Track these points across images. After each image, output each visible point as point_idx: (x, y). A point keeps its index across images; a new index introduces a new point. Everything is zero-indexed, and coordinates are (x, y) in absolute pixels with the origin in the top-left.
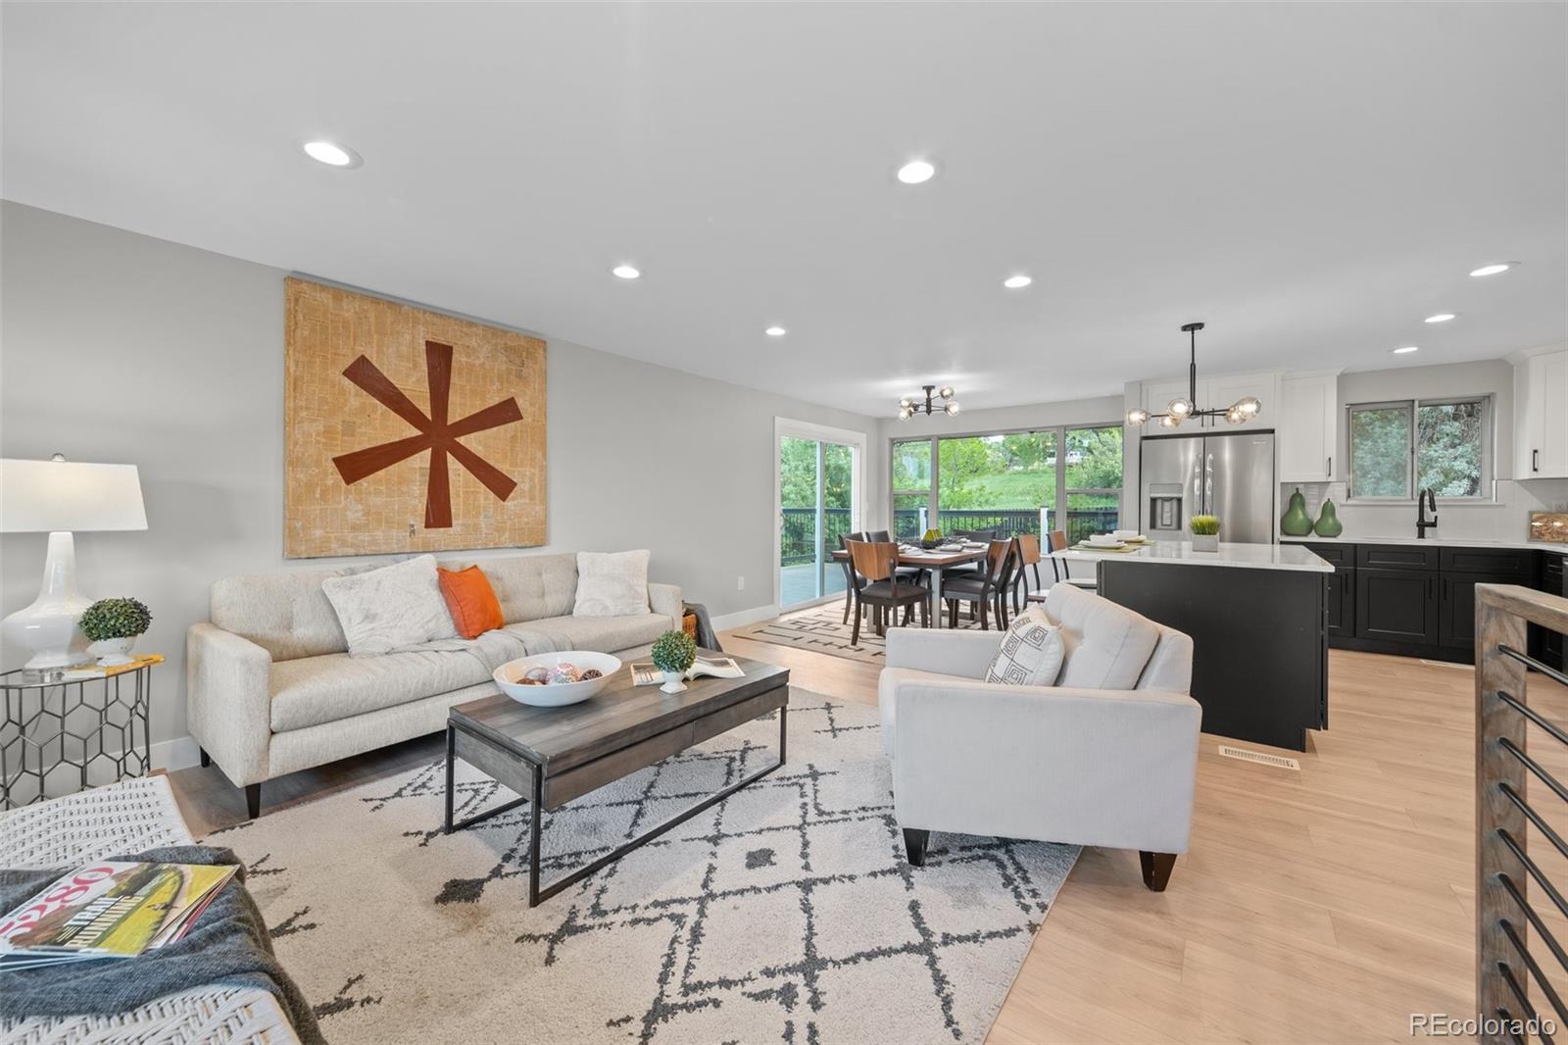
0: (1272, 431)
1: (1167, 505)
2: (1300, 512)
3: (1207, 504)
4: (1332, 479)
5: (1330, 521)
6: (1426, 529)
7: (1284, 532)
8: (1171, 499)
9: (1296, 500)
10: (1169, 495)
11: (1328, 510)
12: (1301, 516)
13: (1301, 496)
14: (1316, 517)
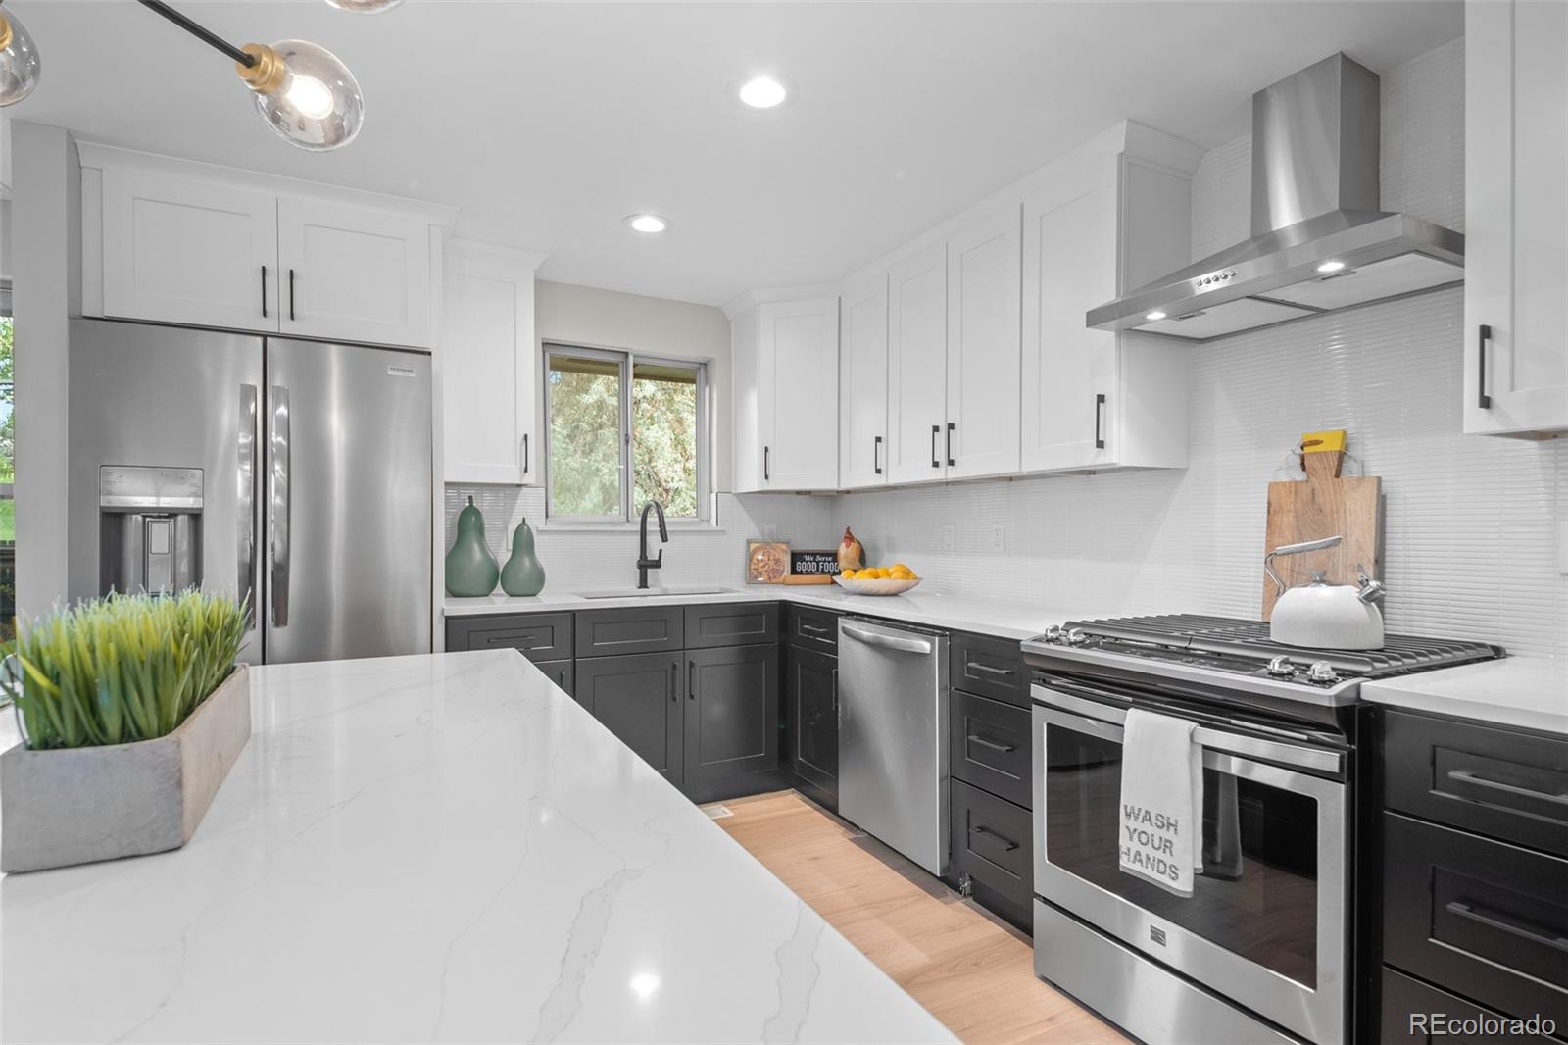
0: (430, 353)
1: (160, 533)
2: (476, 547)
3: (271, 528)
4: (529, 479)
5: (527, 562)
6: (649, 570)
7: (452, 593)
8: (172, 514)
9: (468, 523)
10: (166, 502)
11: (523, 541)
12: (478, 555)
13: (478, 513)
14: (503, 557)
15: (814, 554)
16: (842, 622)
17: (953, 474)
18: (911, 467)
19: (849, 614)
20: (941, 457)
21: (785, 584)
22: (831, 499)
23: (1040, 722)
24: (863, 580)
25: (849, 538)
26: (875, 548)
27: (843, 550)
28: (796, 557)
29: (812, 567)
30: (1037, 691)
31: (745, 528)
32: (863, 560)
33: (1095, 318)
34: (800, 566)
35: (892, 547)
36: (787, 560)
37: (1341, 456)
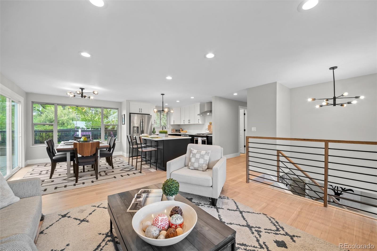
15: (178, 130)
16: (181, 135)
17: (190, 124)
18: (187, 123)
19: (182, 134)
20: (189, 122)
21: (175, 133)
22: (179, 125)
23: (195, 139)
24: (183, 132)
25: (181, 129)
26: (183, 130)
27: (181, 130)
28: (176, 130)
29: (177, 131)
30: (195, 138)
31: (171, 128)
32: (182, 131)
33: (198, 115)
34: (176, 131)
35: (185, 129)
36: (175, 131)
37: (211, 124)
